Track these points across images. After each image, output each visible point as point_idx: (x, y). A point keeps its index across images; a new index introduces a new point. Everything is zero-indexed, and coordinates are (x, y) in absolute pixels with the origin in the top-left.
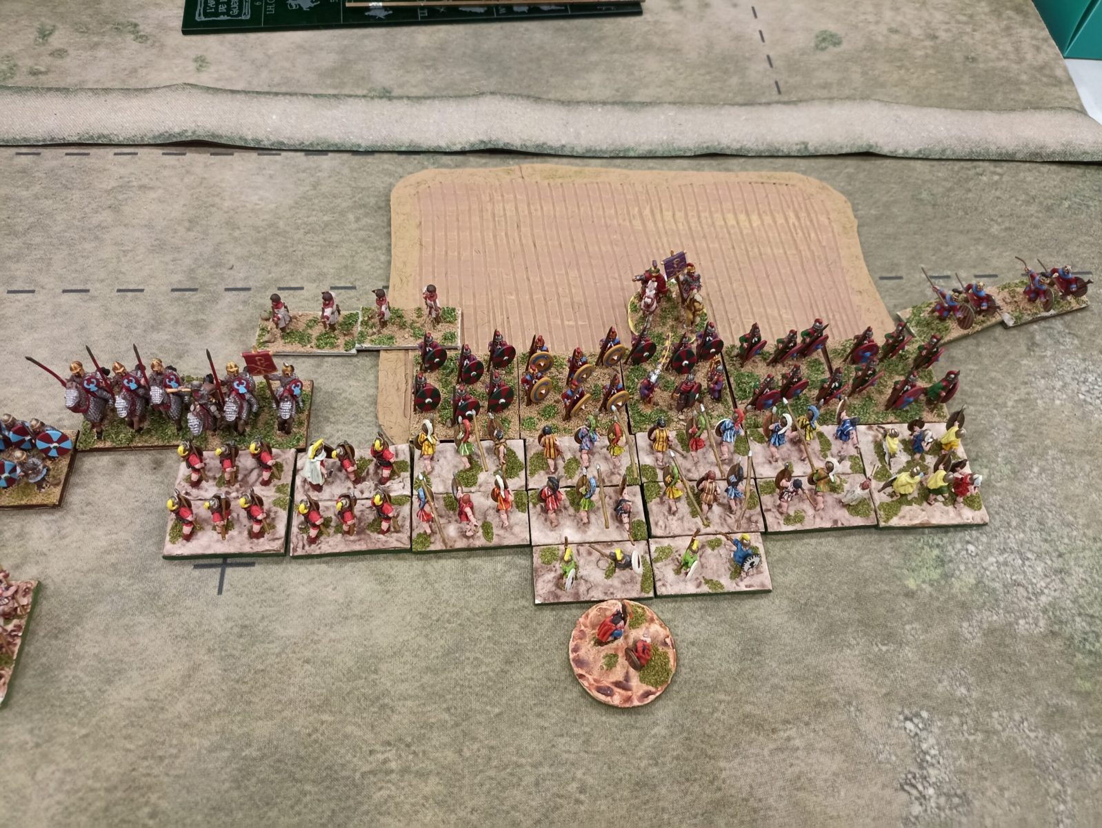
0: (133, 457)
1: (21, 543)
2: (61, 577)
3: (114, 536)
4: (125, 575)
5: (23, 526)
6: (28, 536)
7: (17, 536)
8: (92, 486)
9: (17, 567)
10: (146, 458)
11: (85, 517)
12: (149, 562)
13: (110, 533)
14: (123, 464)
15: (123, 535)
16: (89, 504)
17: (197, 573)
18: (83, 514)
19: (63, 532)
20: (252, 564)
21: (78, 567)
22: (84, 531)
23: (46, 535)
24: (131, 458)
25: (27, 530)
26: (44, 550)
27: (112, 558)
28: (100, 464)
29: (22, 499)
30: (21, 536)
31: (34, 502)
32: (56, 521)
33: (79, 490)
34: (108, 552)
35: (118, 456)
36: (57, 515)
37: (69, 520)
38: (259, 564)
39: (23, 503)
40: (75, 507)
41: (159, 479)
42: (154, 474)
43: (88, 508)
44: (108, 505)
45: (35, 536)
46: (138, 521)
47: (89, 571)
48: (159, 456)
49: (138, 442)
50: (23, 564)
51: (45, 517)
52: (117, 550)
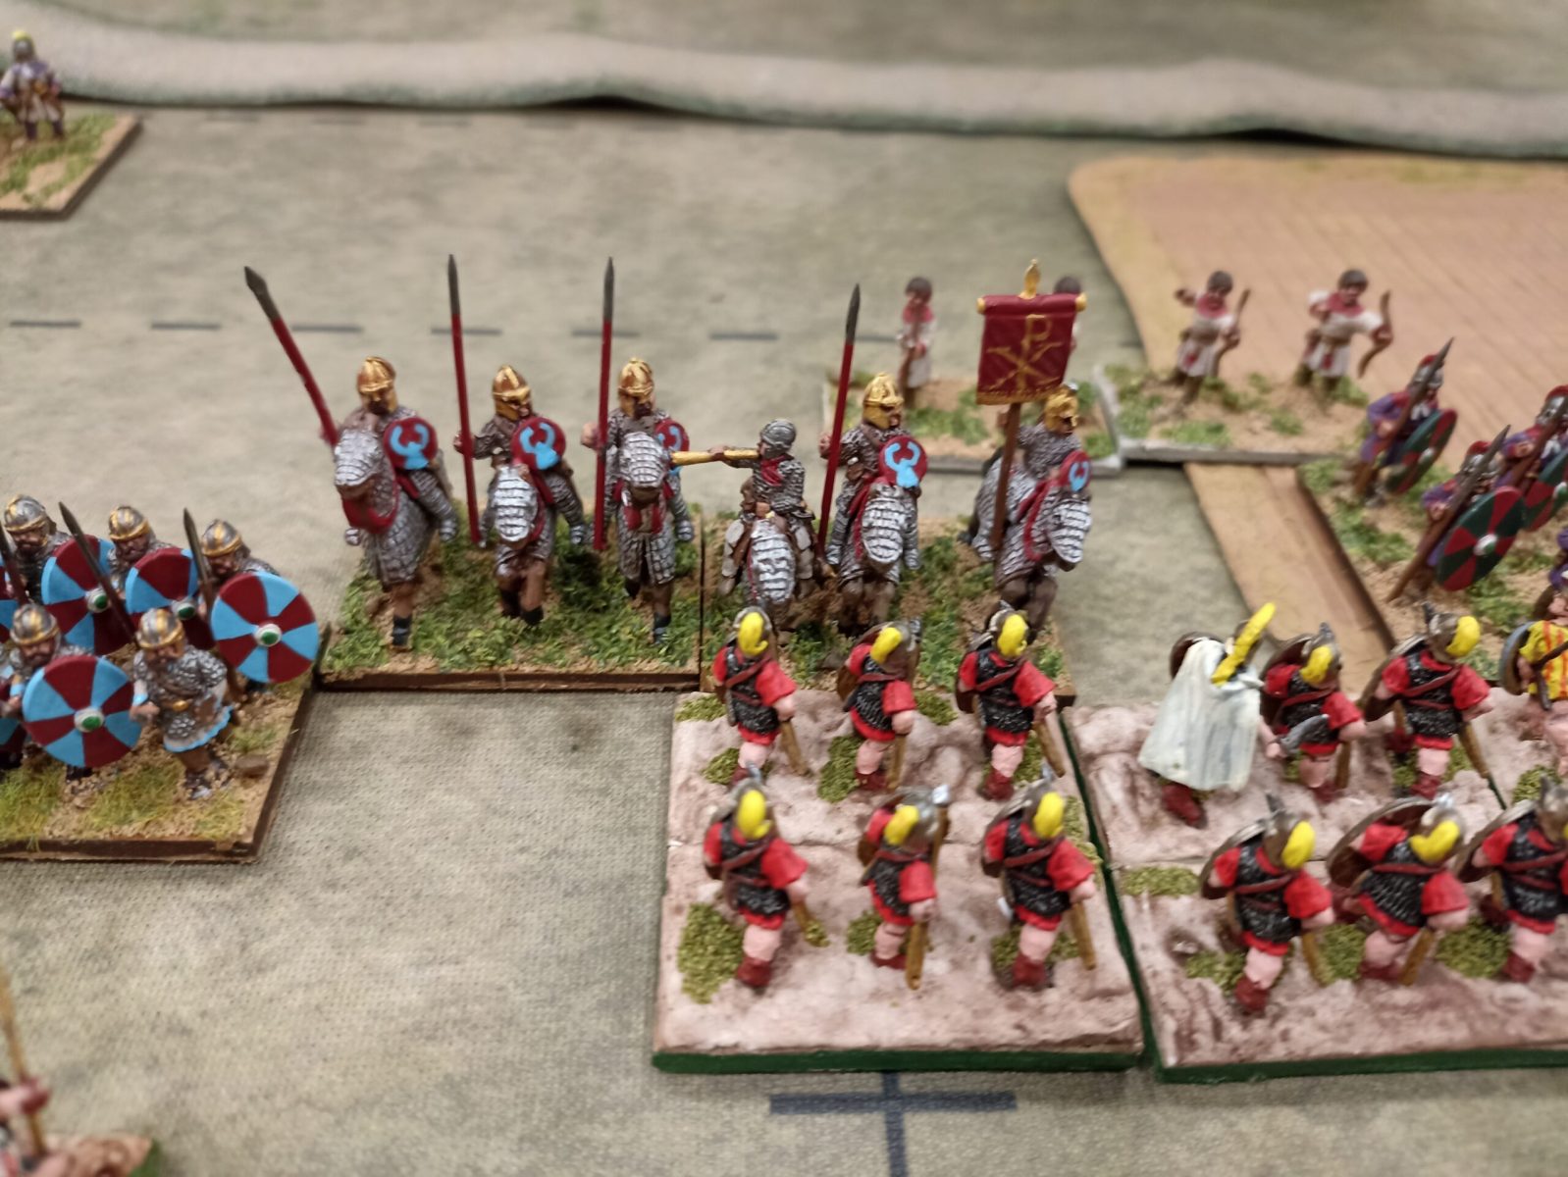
0: (498, 713)
1: (98, 982)
2: (243, 1129)
3: (448, 972)
4: (501, 1130)
5: (112, 921)
6: (128, 958)
7: (91, 956)
8: (365, 795)
9: (75, 1076)
10: (544, 716)
11: (340, 896)
12: (592, 1078)
13: (431, 958)
14: (467, 732)
15: (480, 970)
16: (351, 854)
17: (789, 1131)
18: (332, 885)
19: (260, 948)
20: (1003, 1101)
21: (310, 1086)
22: (337, 945)
23: (195, 957)
24: (494, 717)
25: (128, 935)
26: (185, 1012)
27: (448, 1057)
28: (390, 728)
29: (126, 820)
30: (103, 956)
31: (170, 831)
32: (235, 909)
33: (319, 808)
34: (426, 1032)
35: (450, 707)
36: (241, 887)
37: (283, 906)
38: (1033, 1098)
39: (129, 831)
40: (303, 861)
41: (594, 781)
42: (574, 764)
43: (351, 868)
44: (421, 859)
45: (155, 958)
46: (531, 917)
47: (357, 1104)
48: (585, 713)
49: (521, 661)
50: (96, 1066)
51: (198, 892)
52: (465, 1025)
